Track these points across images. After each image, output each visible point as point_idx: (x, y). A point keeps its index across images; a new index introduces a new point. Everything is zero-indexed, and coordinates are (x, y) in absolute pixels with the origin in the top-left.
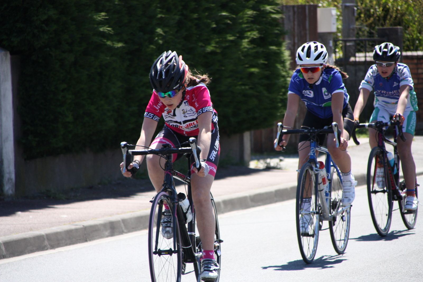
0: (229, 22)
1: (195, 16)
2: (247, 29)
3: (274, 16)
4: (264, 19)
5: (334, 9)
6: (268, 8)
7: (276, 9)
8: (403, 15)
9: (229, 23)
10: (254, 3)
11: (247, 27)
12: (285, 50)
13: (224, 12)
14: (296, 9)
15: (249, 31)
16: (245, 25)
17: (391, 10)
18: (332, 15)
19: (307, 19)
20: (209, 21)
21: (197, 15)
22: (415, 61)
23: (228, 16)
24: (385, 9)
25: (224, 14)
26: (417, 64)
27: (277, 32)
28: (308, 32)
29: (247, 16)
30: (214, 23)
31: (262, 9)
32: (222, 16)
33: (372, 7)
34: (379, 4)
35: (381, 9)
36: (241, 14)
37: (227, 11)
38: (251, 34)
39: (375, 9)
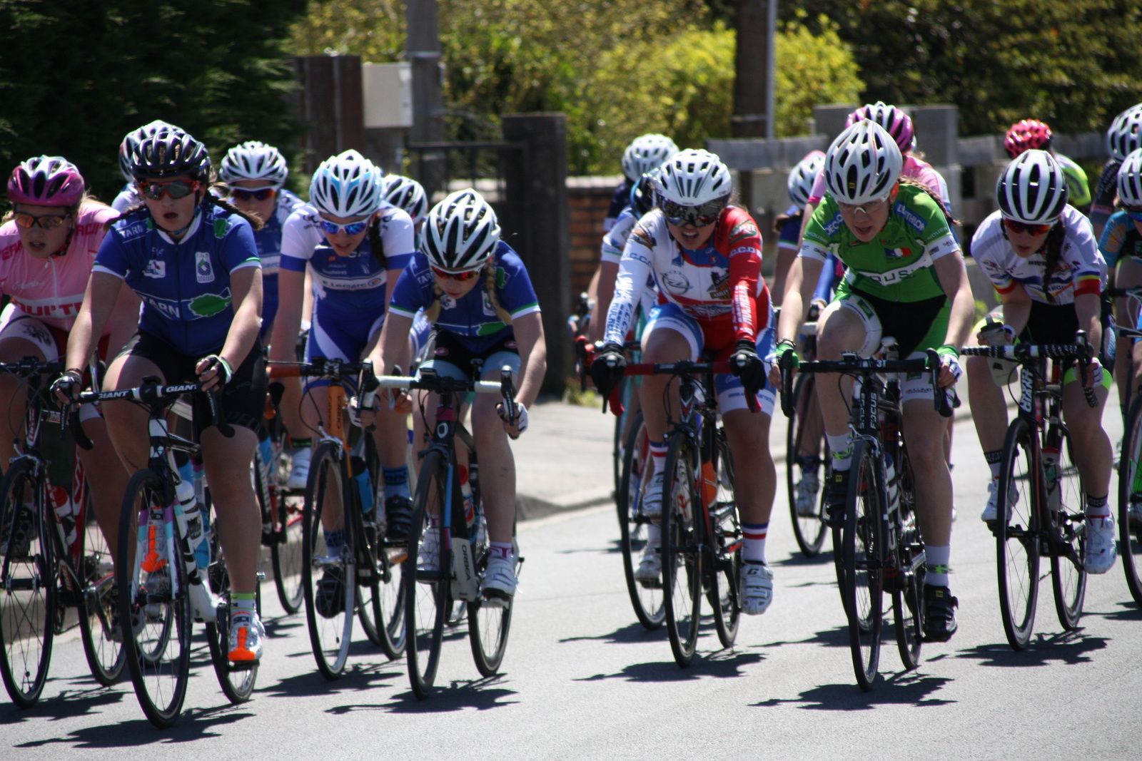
0: (167, 101)
1: (87, 85)
2: (211, 120)
3: (276, 85)
4: (253, 94)
5: (404, 68)
6: (262, 64)
7: (281, 67)
8: (546, 82)
9: (166, 105)
10: (227, 51)
11: (212, 115)
12: (299, 173)
13: (156, 76)
14: (306, 67)
15: (216, 125)
16: (209, 111)
17: (517, 70)
18: (401, 84)
19: (338, 92)
20: (118, 99)
21: (90, 82)
22: (587, 202)
23: (165, 84)
24: (502, 68)
25: (156, 80)
26: (590, 210)
27: (283, 126)
28: (339, 127)
29: (211, 85)
30: (130, 104)
31: (246, 67)
32: (149, 85)
33: (467, 61)
34: (486, 56)
35: (491, 67)
36: (196, 81)
37: (161, 74)
38: (221, 134)
39: (475, 66)
